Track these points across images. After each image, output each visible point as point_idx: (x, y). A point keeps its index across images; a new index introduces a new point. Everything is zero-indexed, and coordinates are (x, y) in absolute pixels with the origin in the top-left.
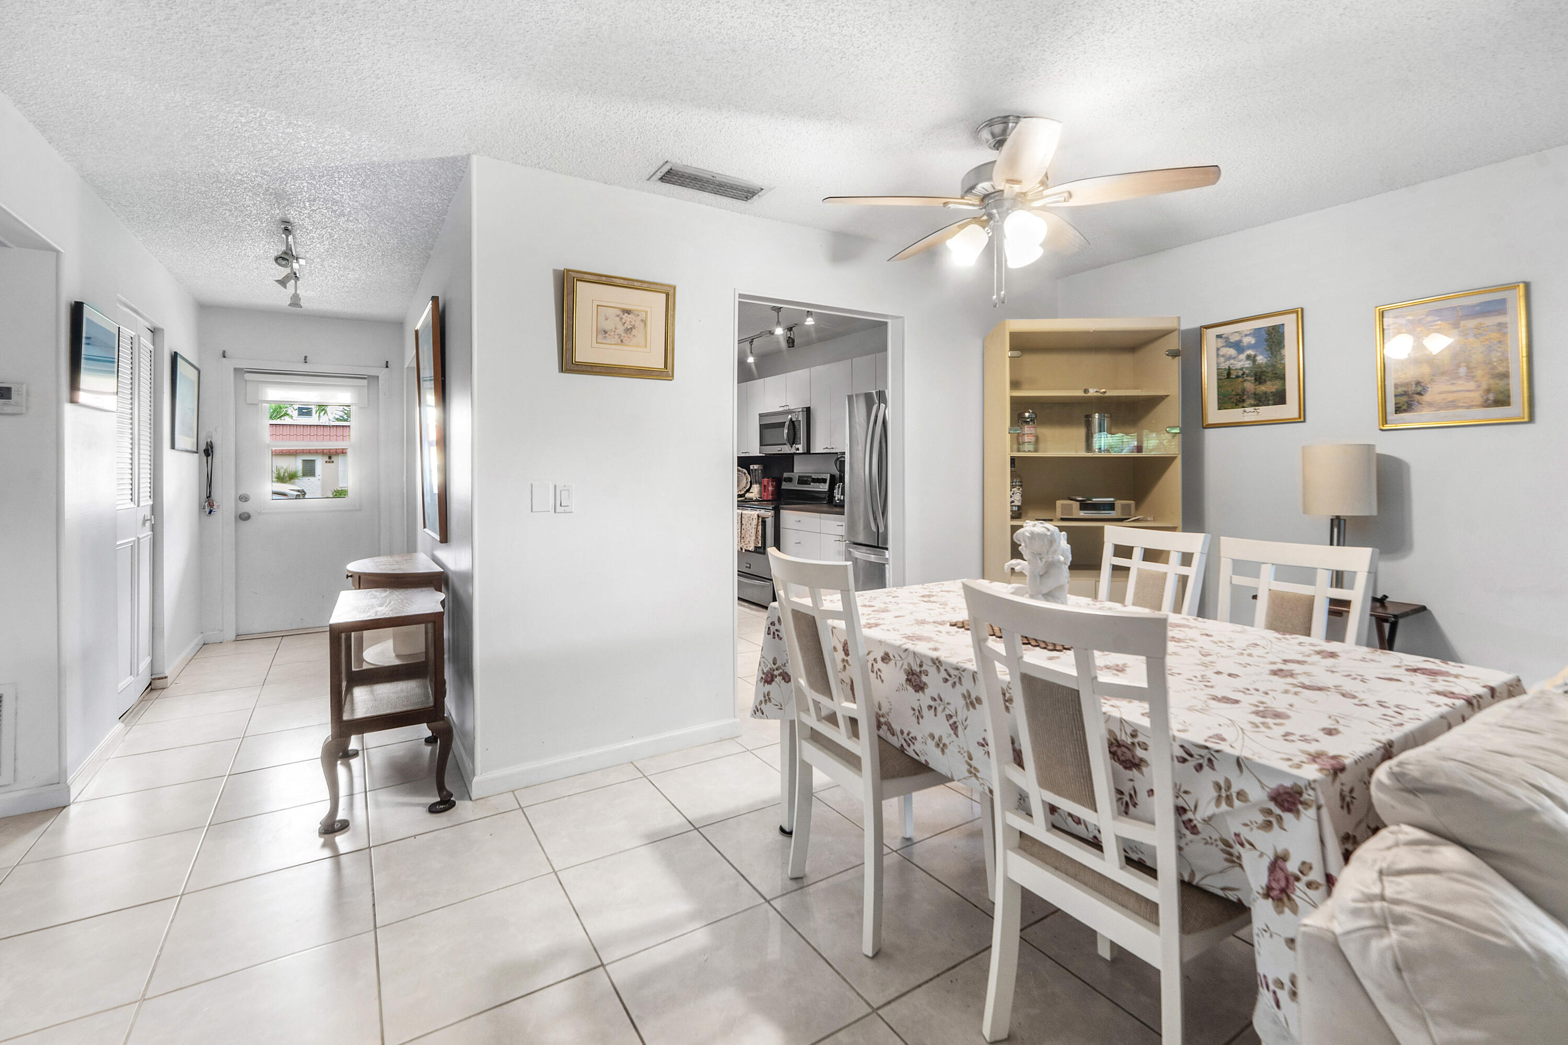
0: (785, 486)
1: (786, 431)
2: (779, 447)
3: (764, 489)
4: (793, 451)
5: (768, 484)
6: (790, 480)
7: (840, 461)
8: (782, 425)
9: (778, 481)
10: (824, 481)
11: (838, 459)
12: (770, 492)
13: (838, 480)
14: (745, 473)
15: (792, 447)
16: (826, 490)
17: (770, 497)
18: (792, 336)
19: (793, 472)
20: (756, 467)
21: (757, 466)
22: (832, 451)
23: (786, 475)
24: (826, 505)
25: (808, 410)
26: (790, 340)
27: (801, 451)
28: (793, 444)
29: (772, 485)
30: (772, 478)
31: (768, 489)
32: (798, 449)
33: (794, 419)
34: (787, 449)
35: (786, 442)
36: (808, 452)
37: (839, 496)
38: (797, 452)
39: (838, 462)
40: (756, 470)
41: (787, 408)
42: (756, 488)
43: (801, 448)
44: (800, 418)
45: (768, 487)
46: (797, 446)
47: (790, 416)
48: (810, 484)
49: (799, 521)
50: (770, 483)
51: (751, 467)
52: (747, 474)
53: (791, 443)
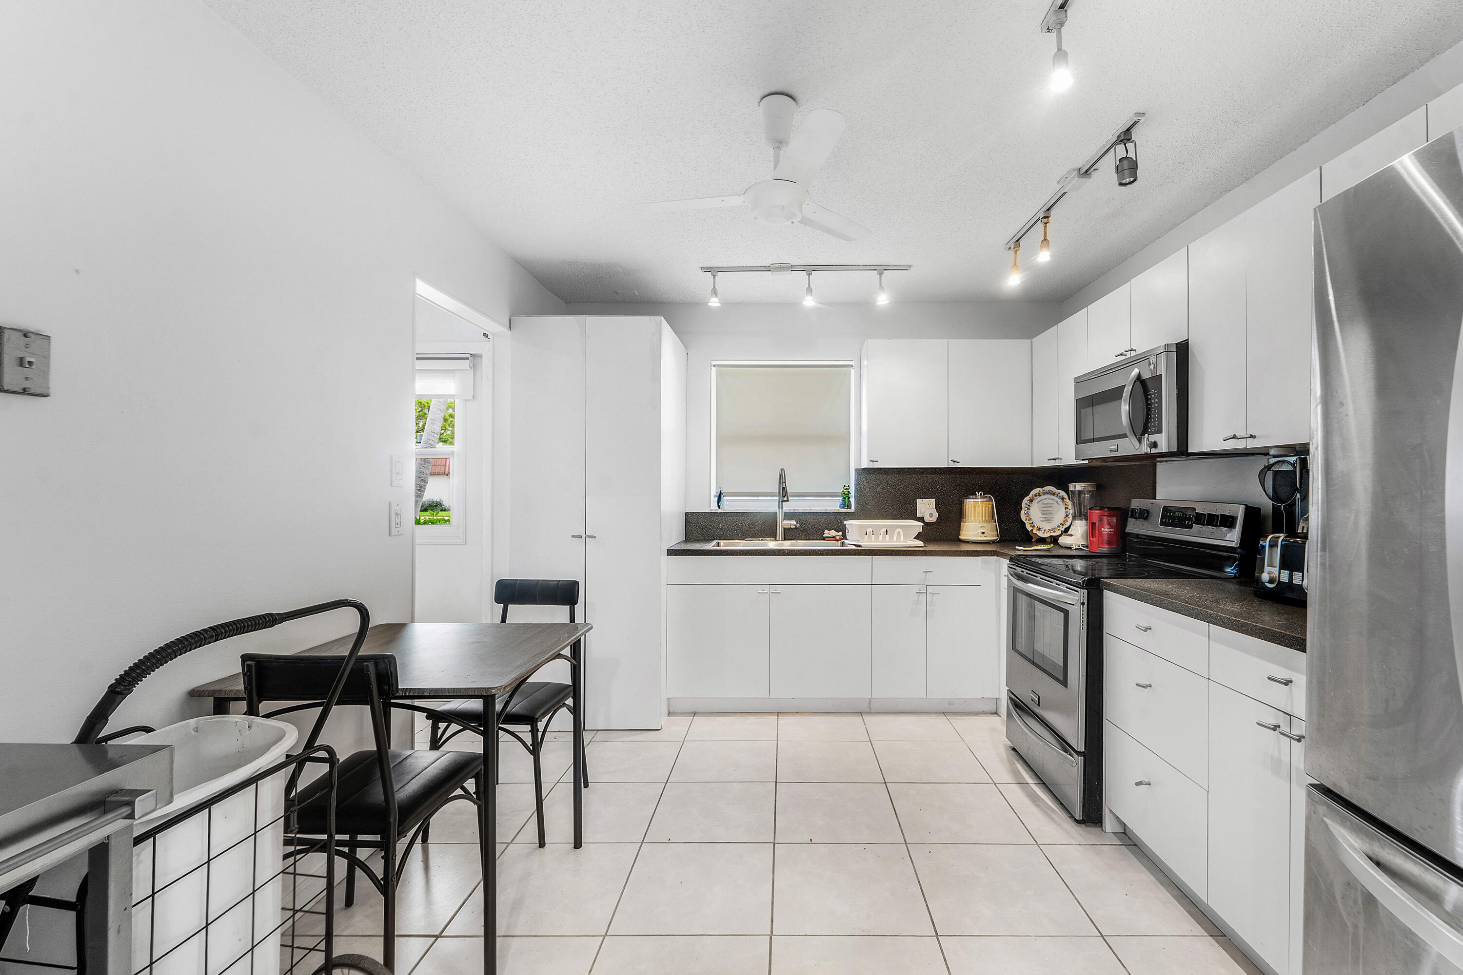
0: (1134, 527)
1: (1125, 407)
2: (1111, 445)
3: (1093, 529)
4: (1145, 449)
5: (1101, 520)
6: (1144, 515)
7: (1276, 473)
8: (1115, 394)
9: (1122, 515)
10: (1228, 522)
11: (1269, 467)
12: (1106, 538)
13: (1269, 524)
14: (1063, 498)
15: (1140, 441)
16: (1233, 545)
17: (1105, 549)
18: (1131, 155)
19: (1155, 498)
20: (1079, 487)
21: (1083, 485)
22: (1251, 444)
23: (1136, 504)
24: (1232, 587)
25: (1182, 351)
26: (1126, 163)
27: (1163, 448)
28: (1143, 434)
29: (1109, 524)
30: (1110, 509)
31: (1100, 532)
32: (1155, 445)
33: (1146, 375)
34: (1130, 447)
35: (1128, 432)
36: (1182, 450)
37: (1275, 571)
38: (1154, 451)
39: (1269, 476)
40: (1080, 492)
41: (1133, 353)
42: (1079, 528)
43: (1164, 441)
44: (1162, 370)
45: (1102, 525)
46: (1153, 438)
47: (1136, 371)
48: (1191, 527)
49: (1147, 629)
50: (1105, 518)
51: (1071, 487)
52: (1067, 500)
53: (1139, 431)
